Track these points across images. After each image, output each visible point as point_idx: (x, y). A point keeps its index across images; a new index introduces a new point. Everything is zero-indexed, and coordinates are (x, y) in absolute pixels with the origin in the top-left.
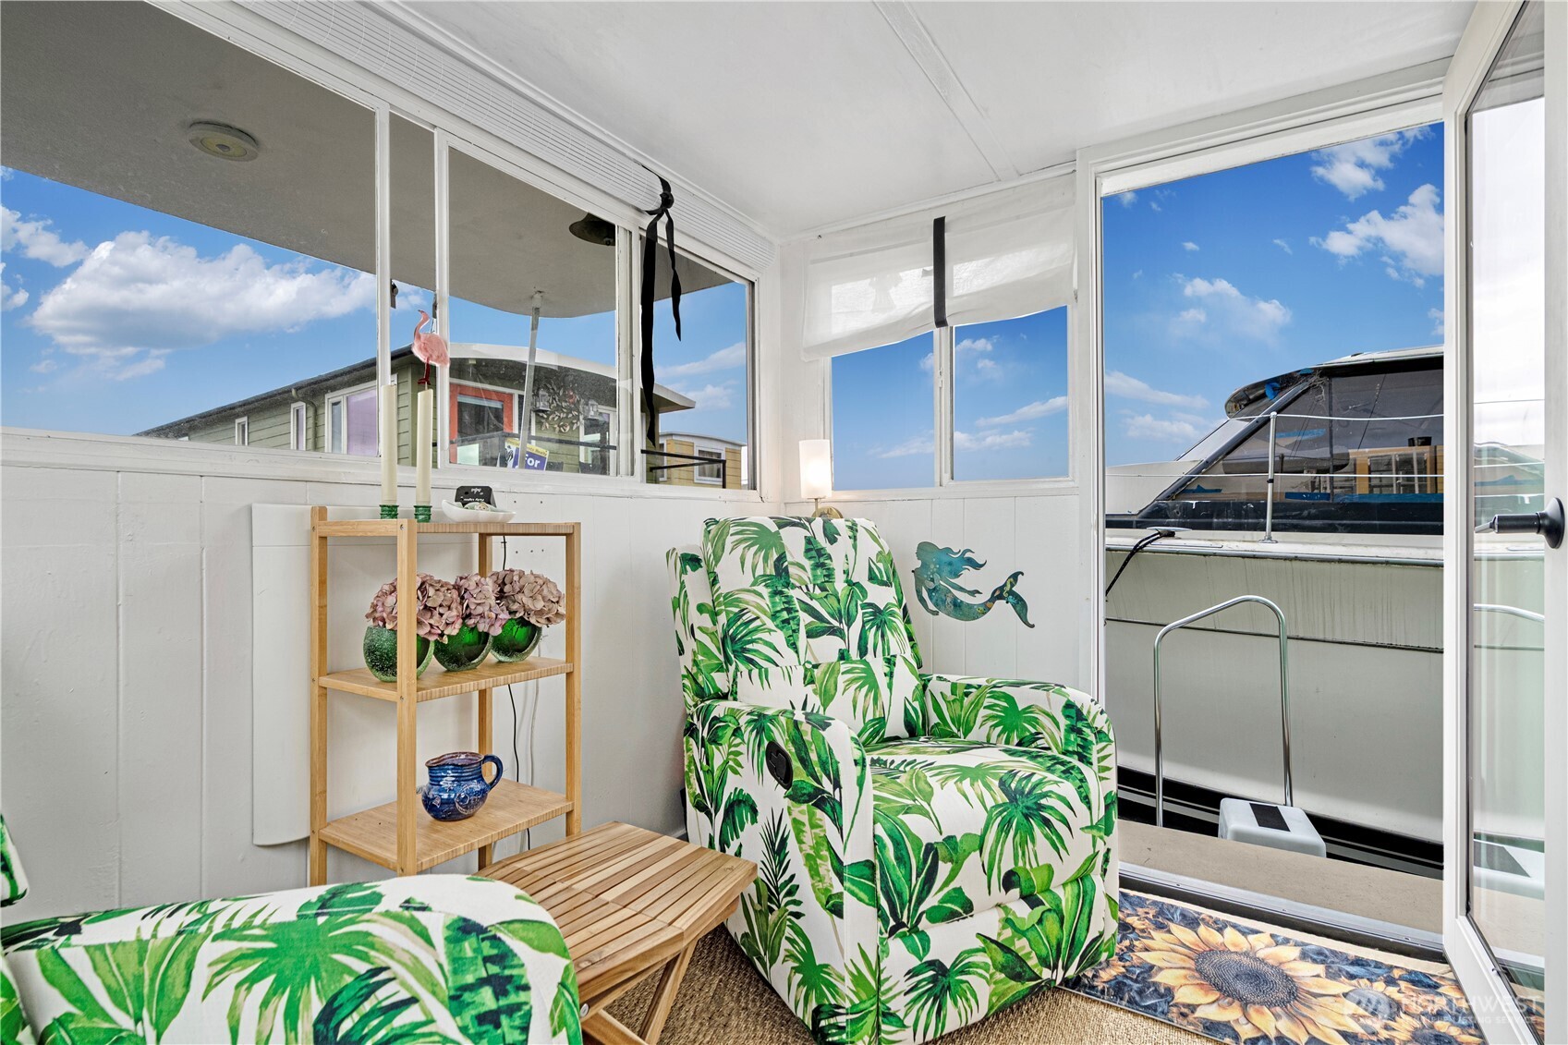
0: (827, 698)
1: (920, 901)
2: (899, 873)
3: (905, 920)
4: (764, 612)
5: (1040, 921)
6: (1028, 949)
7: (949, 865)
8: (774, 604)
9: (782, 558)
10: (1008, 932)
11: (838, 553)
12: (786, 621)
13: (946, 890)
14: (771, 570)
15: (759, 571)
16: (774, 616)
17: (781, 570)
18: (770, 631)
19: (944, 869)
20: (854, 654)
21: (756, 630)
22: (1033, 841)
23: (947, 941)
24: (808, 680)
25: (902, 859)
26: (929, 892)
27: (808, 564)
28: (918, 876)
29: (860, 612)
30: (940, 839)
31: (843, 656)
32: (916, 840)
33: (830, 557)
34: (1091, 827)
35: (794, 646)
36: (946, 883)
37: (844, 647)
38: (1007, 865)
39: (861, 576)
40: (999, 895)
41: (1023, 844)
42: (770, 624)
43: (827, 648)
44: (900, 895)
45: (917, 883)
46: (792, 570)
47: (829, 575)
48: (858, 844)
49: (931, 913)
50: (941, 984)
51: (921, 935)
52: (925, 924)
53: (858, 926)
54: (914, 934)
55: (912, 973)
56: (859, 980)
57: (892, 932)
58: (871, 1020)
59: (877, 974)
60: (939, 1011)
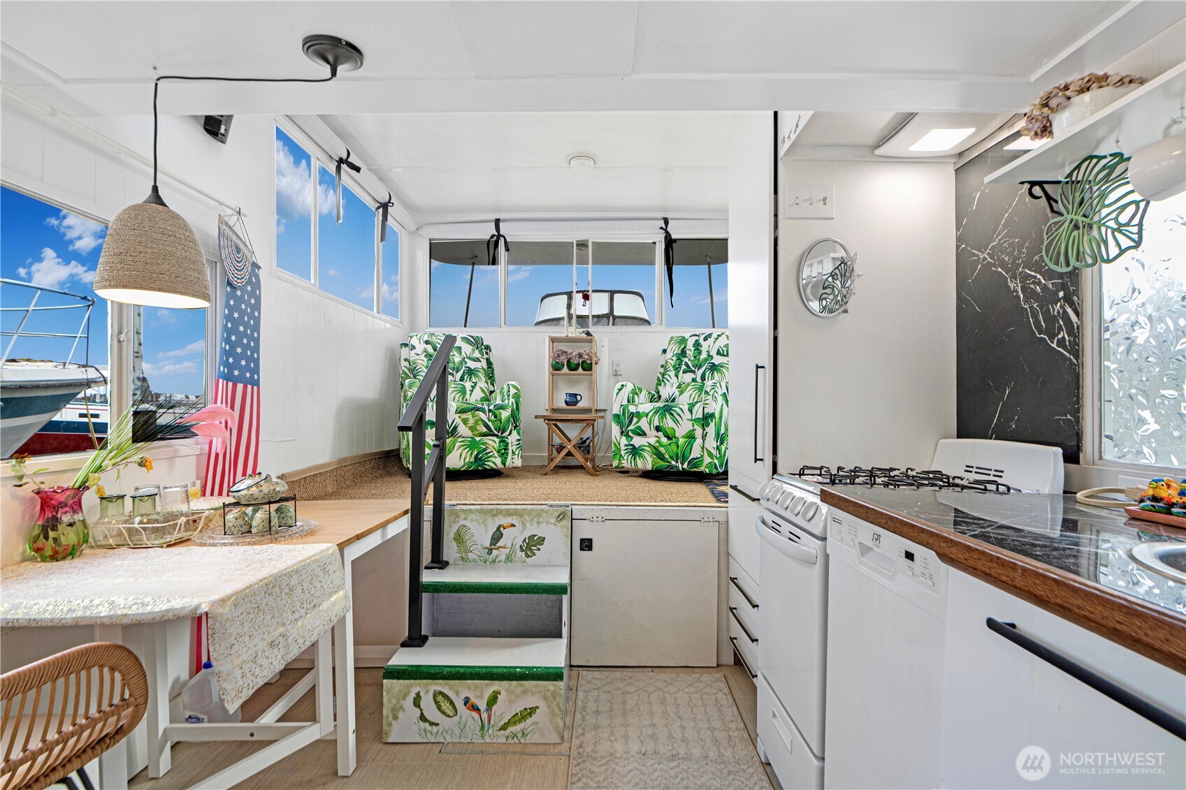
0: (681, 393)
1: (628, 426)
2: (622, 418)
3: (624, 430)
4: (672, 365)
5: (669, 445)
6: (664, 451)
7: (637, 419)
8: (676, 363)
9: (685, 347)
10: (658, 444)
11: (705, 346)
12: (678, 368)
13: (636, 426)
14: (679, 352)
15: (675, 352)
16: (674, 367)
17: (683, 353)
18: (671, 371)
19: (635, 420)
20: (699, 379)
21: (668, 371)
22: (666, 418)
23: (637, 441)
24: (679, 387)
25: (624, 414)
26: (630, 424)
27: (693, 349)
28: (627, 419)
29: (706, 365)
30: (635, 411)
31: (694, 380)
32: (629, 411)
33: (701, 346)
34: (692, 420)
35: (677, 376)
36: (636, 424)
37: (694, 377)
38: (656, 423)
39: (713, 353)
40: (655, 433)
41: (662, 418)
42: (672, 369)
43: (689, 376)
44: (622, 423)
45: (627, 421)
46: (687, 352)
47: (700, 353)
48: (616, 410)
49: (632, 430)
50: (635, 451)
51: (629, 436)
52: (630, 434)
53: (615, 430)
54: (627, 436)
55: (626, 445)
56: (615, 444)
57: (622, 433)
58: (618, 456)
59: (619, 444)
60: (634, 459)
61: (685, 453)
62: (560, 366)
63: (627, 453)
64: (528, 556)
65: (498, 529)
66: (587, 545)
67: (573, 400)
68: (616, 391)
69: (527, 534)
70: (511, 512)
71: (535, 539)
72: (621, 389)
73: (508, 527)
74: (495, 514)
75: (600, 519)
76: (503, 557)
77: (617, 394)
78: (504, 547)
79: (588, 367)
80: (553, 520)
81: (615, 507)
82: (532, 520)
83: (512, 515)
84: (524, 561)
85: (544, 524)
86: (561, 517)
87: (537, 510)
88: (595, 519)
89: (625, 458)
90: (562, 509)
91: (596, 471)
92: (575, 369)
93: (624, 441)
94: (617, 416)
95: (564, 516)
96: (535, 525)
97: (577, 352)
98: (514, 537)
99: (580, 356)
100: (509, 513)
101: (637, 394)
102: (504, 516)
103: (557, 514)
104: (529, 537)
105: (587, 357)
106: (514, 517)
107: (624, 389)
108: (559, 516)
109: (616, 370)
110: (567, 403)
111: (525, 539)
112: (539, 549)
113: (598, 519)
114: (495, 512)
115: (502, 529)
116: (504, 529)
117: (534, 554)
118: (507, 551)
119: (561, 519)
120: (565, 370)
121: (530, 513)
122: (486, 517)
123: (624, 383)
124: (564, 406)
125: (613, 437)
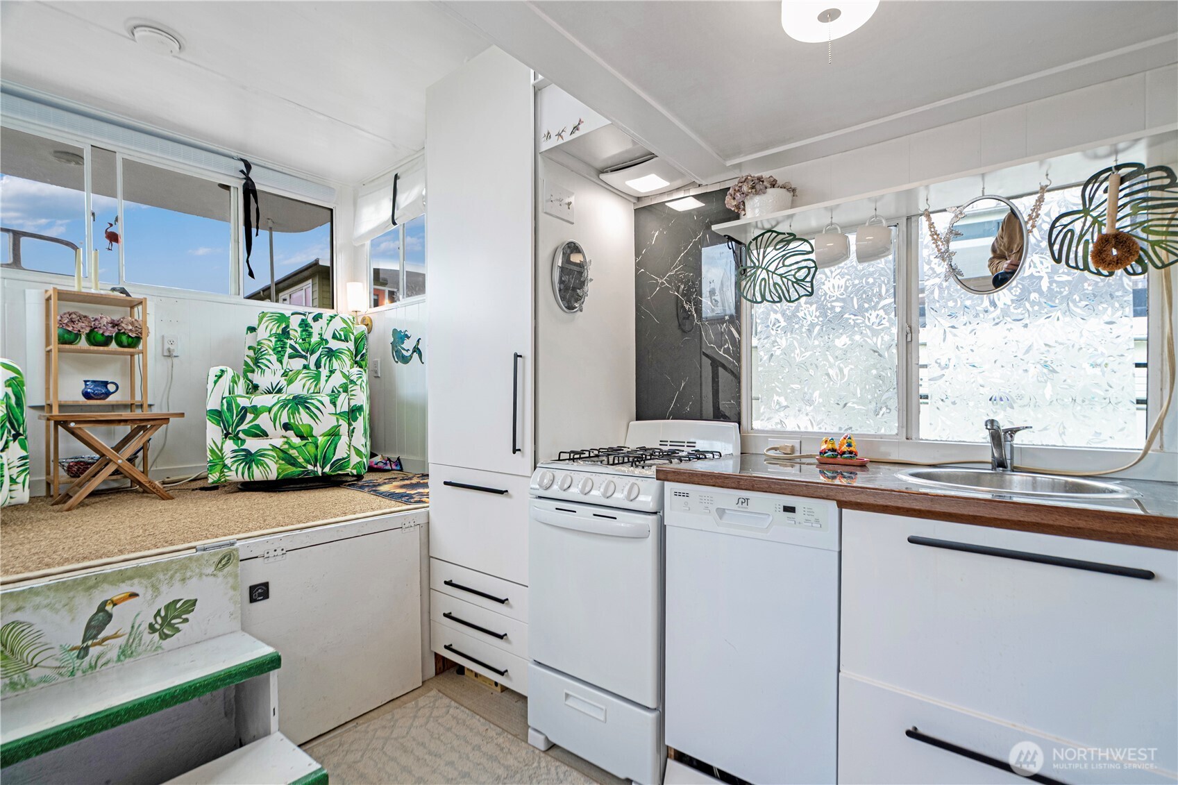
0: (290, 382)
1: (238, 425)
2: (228, 415)
3: (230, 431)
4: (270, 348)
5: (305, 445)
6: (297, 454)
7: (253, 415)
8: (276, 345)
9: (287, 326)
10: (287, 446)
11: (316, 328)
12: (280, 352)
13: (251, 424)
14: (280, 331)
15: (273, 332)
16: (274, 350)
17: (285, 333)
18: (270, 355)
19: (250, 417)
20: (312, 366)
21: (265, 354)
22: (299, 413)
23: (253, 444)
24: (285, 374)
25: (230, 408)
26: (242, 423)
27: (299, 330)
28: (237, 416)
29: (321, 349)
30: (250, 406)
31: (305, 367)
32: (238, 406)
33: (311, 327)
34: (336, 414)
35: (281, 362)
36: (251, 422)
37: (306, 363)
38: (285, 419)
39: (328, 336)
40: (283, 432)
41: (293, 414)
42: (271, 352)
43: (297, 364)
44: (227, 422)
45: (235, 419)
46: (291, 332)
47: (310, 335)
48: (213, 403)
49: (244, 431)
50: (249, 458)
51: (239, 439)
52: (241, 435)
53: (213, 432)
54: (236, 438)
55: (234, 451)
56: (212, 451)
57: (226, 436)
58: (219, 467)
59: (221, 450)
60: (249, 468)
61: (327, 455)
62: (72, 337)
63: (235, 461)
64: (164, 637)
65: (102, 608)
66: (259, 592)
67: (98, 391)
68: (212, 379)
69: (162, 603)
70: (129, 573)
71: (178, 606)
72: (220, 376)
73: (124, 599)
74: (88, 585)
75: (279, 552)
76: (114, 654)
77: (216, 382)
78: (115, 636)
79: (135, 341)
80: (211, 570)
81: (298, 532)
82: (171, 578)
83: (131, 578)
84: (159, 647)
85: (194, 580)
86: (223, 562)
87: (180, 560)
88: (272, 553)
89: (234, 468)
90: (225, 550)
91: (167, 492)
92: (106, 342)
93: (230, 445)
94: (217, 415)
95: (229, 559)
96: (177, 585)
97: (109, 319)
98: (143, 610)
99: (115, 324)
100: (122, 577)
101: (236, 383)
102: (112, 583)
103: (216, 559)
104: (167, 607)
105: (130, 327)
106: (136, 581)
107: (224, 377)
108: (220, 562)
110: (87, 395)
111: (159, 611)
112: (186, 620)
113: (276, 553)
114: (92, 582)
115: (108, 608)
116: (115, 605)
117: (178, 630)
118: (121, 641)
119: (224, 565)
120: (83, 343)
121: (166, 567)
122: (71, 594)
123: (223, 368)
124: (82, 400)
125: (207, 444)
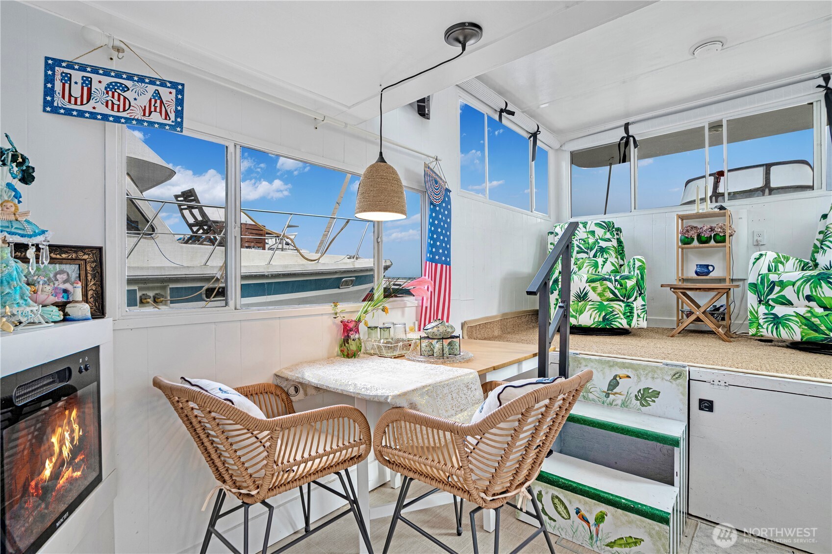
1: (768, 295)
2: (761, 287)
3: (762, 299)
5: (827, 315)
6: (819, 323)
7: (780, 288)
10: (809, 315)
13: (778, 295)
19: (777, 289)
22: (821, 287)
23: (780, 310)
26: (771, 293)
28: (767, 288)
30: (778, 280)
32: (769, 280)
36: (778, 293)
38: (807, 293)
40: (806, 303)
41: (816, 287)
44: (760, 292)
45: (766, 290)
48: (752, 279)
49: (773, 300)
50: (776, 321)
51: (770, 305)
52: (771, 302)
53: (752, 299)
54: (767, 304)
55: (765, 314)
56: (751, 312)
57: (760, 302)
58: (755, 325)
59: (757, 313)
60: (777, 329)
62: (689, 240)
63: (766, 322)
64: (643, 405)
65: (615, 378)
66: (707, 405)
67: (704, 270)
68: (752, 260)
69: (642, 386)
70: (627, 365)
71: (650, 391)
72: (758, 259)
73: (624, 377)
75: (722, 383)
76: (619, 402)
77: (754, 263)
78: (620, 394)
79: (721, 239)
80: (669, 378)
81: (741, 374)
82: (647, 374)
83: (628, 368)
84: (639, 409)
85: (659, 380)
86: (677, 376)
87: (652, 366)
88: (716, 382)
89: (765, 326)
90: (678, 369)
91: (730, 336)
92: (707, 241)
93: (762, 309)
94: (754, 286)
95: (680, 375)
96: (650, 379)
97: (709, 227)
98: (628, 387)
99: (712, 229)
100: (623, 366)
101: (781, 263)
102: (620, 367)
103: (673, 373)
104: (644, 389)
105: (720, 230)
106: (630, 370)
107: (763, 258)
108: (674, 375)
109: (757, 241)
110: (697, 273)
111: (640, 390)
112: (654, 401)
113: (719, 383)
114: (611, 364)
115: (618, 378)
116: (620, 378)
117: (649, 405)
118: (623, 397)
119: (677, 378)
120: (695, 243)
121: (645, 368)
122: (604, 366)
123: (763, 252)
124: (695, 276)
125: (749, 305)
